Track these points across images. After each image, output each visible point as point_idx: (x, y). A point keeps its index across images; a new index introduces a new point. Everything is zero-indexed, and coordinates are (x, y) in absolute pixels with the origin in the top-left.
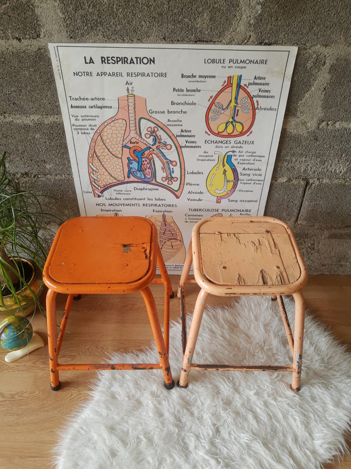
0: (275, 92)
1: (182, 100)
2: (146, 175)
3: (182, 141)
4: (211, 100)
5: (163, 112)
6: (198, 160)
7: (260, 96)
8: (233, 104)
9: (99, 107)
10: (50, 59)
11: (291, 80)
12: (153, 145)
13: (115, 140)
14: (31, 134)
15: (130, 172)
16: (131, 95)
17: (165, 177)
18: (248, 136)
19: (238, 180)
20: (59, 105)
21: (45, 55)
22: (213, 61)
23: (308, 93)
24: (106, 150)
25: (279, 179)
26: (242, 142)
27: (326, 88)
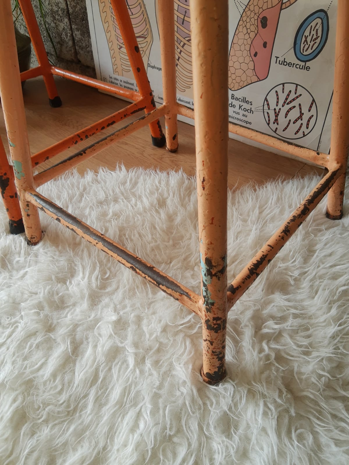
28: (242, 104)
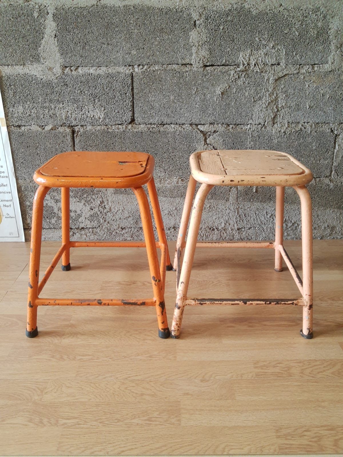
23: (44, 40)
25: (45, 128)
27: (57, 35)
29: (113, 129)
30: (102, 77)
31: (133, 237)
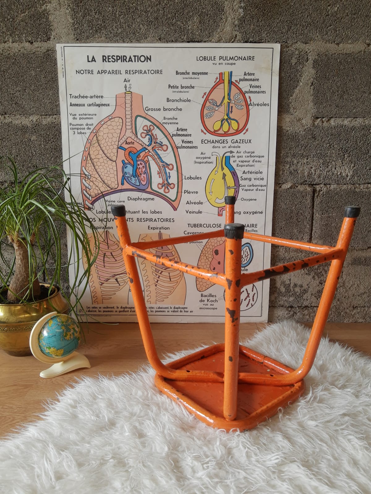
0: (265, 87)
1: (177, 96)
2: (141, 181)
3: (178, 141)
4: (205, 97)
5: (159, 110)
6: (196, 162)
7: (251, 92)
8: (226, 100)
9: (97, 105)
10: (56, 59)
11: (278, 75)
12: (148, 146)
13: (110, 140)
14: (27, 136)
15: (124, 177)
16: (128, 92)
17: (161, 183)
18: (244, 134)
19: (239, 185)
20: (59, 104)
21: (52, 56)
22: (205, 58)
23: (298, 88)
24: (101, 152)
25: (283, 186)
26: (239, 141)
27: (314, 83)
28: (208, 298)
29: (361, 188)
30: (357, 130)
31: (365, 318)
